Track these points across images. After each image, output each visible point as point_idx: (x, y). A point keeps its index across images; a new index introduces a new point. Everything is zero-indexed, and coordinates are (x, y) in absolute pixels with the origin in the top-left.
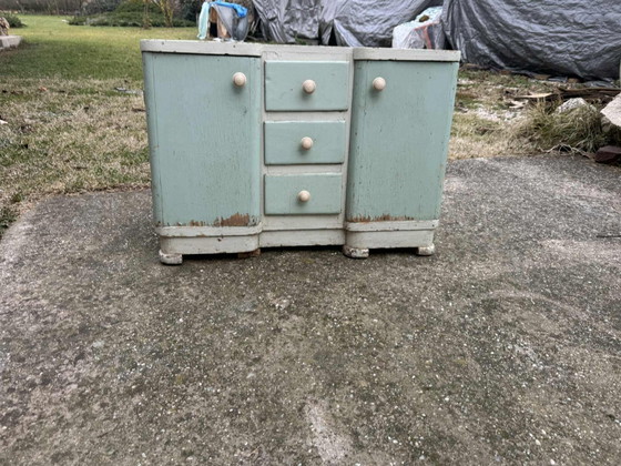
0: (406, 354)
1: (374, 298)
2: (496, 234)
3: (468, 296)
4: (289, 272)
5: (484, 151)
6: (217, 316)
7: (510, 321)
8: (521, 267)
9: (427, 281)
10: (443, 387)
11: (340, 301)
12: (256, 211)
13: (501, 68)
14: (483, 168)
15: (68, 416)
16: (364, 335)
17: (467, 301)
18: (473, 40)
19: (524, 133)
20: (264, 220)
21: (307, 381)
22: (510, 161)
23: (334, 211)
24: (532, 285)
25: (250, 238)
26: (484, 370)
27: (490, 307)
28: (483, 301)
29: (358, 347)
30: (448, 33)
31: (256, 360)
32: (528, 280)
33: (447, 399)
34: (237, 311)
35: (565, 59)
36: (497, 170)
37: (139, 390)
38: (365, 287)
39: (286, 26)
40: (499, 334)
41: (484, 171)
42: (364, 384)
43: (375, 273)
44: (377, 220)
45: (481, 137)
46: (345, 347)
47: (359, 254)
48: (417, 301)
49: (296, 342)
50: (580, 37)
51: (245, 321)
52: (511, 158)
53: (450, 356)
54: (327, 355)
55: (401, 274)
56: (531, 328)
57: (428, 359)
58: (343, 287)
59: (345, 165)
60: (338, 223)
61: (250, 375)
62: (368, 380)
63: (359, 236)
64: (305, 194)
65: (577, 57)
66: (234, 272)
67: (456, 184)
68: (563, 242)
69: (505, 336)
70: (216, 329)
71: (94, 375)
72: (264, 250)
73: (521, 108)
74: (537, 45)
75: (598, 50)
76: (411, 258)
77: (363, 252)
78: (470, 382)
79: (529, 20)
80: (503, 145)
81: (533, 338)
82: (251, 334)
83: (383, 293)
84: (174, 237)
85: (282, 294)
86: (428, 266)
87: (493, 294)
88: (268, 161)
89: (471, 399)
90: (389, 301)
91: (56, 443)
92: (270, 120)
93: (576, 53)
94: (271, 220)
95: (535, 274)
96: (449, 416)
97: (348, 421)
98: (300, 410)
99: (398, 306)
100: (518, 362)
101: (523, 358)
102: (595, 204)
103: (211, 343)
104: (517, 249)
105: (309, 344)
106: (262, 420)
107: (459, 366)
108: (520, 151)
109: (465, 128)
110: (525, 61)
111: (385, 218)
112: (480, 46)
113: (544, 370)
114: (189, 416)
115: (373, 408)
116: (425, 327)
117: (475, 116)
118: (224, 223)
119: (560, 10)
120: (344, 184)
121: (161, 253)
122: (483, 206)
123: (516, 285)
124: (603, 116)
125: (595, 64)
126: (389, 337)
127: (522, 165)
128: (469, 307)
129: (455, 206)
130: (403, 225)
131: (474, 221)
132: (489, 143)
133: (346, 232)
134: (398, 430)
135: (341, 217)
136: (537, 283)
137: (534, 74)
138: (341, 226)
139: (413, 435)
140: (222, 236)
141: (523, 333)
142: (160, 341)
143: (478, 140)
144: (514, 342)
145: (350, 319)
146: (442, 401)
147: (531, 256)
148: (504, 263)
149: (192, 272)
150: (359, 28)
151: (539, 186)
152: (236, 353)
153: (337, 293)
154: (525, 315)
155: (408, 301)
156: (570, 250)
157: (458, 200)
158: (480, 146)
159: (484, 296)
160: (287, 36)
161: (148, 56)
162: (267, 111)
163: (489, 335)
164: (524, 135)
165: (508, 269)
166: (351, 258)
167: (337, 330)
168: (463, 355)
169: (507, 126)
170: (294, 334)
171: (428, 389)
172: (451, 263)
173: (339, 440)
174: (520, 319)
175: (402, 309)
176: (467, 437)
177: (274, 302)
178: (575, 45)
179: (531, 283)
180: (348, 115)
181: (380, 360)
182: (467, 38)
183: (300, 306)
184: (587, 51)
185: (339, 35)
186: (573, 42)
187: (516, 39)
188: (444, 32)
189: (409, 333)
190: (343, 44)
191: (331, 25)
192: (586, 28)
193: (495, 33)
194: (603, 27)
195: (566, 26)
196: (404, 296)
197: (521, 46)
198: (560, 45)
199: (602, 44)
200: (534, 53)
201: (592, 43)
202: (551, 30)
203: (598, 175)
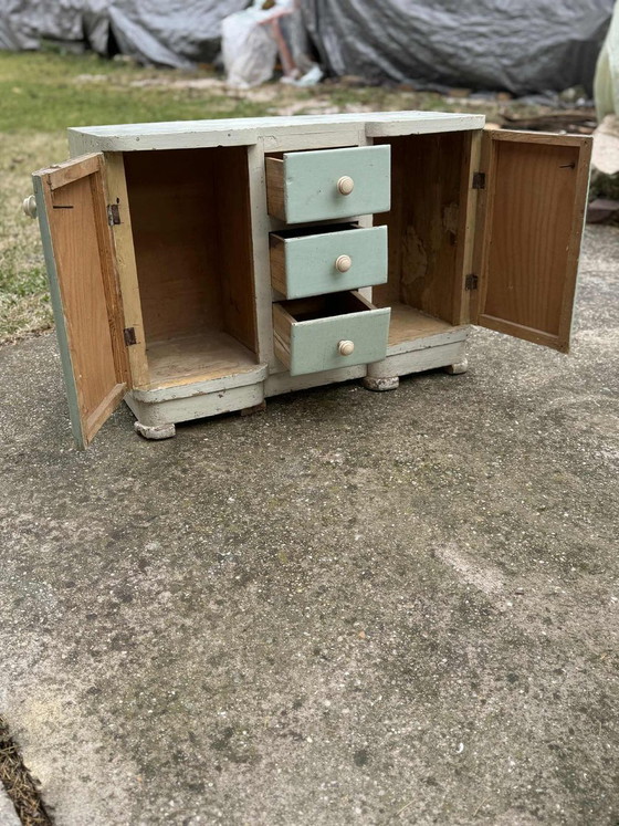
0: (501, 482)
1: (435, 433)
3: (530, 411)
6: (271, 486)
7: (585, 428)
8: (566, 368)
9: (479, 402)
10: (556, 505)
13: (398, 81)
15: (188, 622)
16: (449, 473)
17: (532, 416)
18: (350, 39)
21: (421, 530)
26: (585, 481)
27: (558, 418)
28: (548, 413)
29: (450, 485)
30: (312, 27)
31: (353, 522)
32: (582, 382)
33: (566, 515)
34: (290, 477)
35: (489, 66)
37: (247, 579)
38: (416, 422)
39: (15, 18)
40: (582, 443)
42: (479, 519)
43: (417, 404)
46: (437, 489)
47: (388, 385)
48: (481, 426)
49: (382, 494)
50: (506, 31)
51: (308, 485)
53: (546, 475)
54: (425, 501)
55: (447, 400)
56: (608, 431)
57: (526, 482)
58: (392, 426)
61: (357, 537)
62: (482, 514)
63: (386, 363)
65: (506, 62)
66: (249, 433)
68: (597, 331)
69: (588, 444)
70: (281, 500)
71: (180, 578)
74: (446, 44)
75: (532, 49)
76: (445, 380)
77: (392, 381)
78: (578, 496)
79: (430, 5)
81: (615, 440)
82: (326, 497)
83: (439, 425)
84: (164, 401)
85: (328, 448)
86: (469, 385)
87: (554, 403)
89: (588, 510)
90: (452, 432)
91: (200, 649)
93: (502, 56)
95: (586, 374)
96: (576, 529)
97: (486, 555)
98: (433, 556)
99: (464, 436)
100: (613, 466)
102: (609, 279)
103: (289, 516)
105: (398, 494)
106: (401, 574)
107: (560, 482)
110: (430, 69)
112: (361, 47)
114: (325, 590)
115: (502, 538)
116: (504, 452)
123: (572, 389)
125: (530, 71)
126: (475, 470)
128: (538, 422)
130: (434, 339)
134: (538, 551)
136: (592, 383)
137: (447, 89)
139: (554, 553)
140: (224, 391)
141: (603, 438)
142: (226, 525)
144: (599, 448)
145: (423, 460)
146: (562, 518)
148: (547, 367)
149: (196, 443)
150: (157, 22)
153: (391, 435)
154: (595, 419)
155: (471, 428)
156: (607, 340)
159: (546, 408)
160: (20, 36)
163: (572, 447)
165: (554, 373)
166: (380, 391)
167: (417, 474)
168: (558, 471)
170: (374, 487)
171: (543, 510)
172: (492, 377)
173: (489, 573)
174: (593, 425)
175: (470, 438)
176: (603, 543)
177: (326, 459)
178: (500, 44)
179: (587, 383)
181: (481, 493)
182: (341, 36)
183: (359, 457)
184: (517, 53)
185: (123, 33)
186: (497, 39)
187: (417, 37)
188: (304, 23)
189: (491, 460)
190: (134, 50)
191: (105, 16)
192: (512, 18)
193: (383, 26)
194: (536, 16)
195: (484, 15)
196: (465, 424)
197: (425, 46)
198: (480, 44)
199: (536, 41)
200: (444, 58)
201: (523, 41)
202: (465, 21)
203: (597, 240)
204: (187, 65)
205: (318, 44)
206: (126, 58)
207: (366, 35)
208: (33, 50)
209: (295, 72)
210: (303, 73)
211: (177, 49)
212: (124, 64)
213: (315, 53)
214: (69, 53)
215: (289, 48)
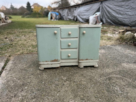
0: (91, 90)
1: (85, 77)
2: (111, 62)
3: (105, 77)
4: (66, 71)
5: (109, 43)
6: (51, 81)
7: (114, 82)
8: (117, 70)
9: (96, 73)
10: (99, 97)
11: (77, 78)
12: (59, 59)
13: (113, 25)
14: (109, 47)
16: (82, 86)
17: (105, 78)
18: (107, 19)
19: (118, 39)
20: (61, 60)
21: (70, 96)
22: (115, 46)
23: (76, 58)
24: (119, 74)
25: (58, 64)
26: (108, 93)
27: (110, 79)
28: (108, 78)
29: (81, 88)
30: (101, 18)
31: (59, 91)
32: (118, 73)
33: (100, 100)
34: (55, 80)
35: (127, 22)
36: (112, 48)
37: (34, 98)
38: (83, 75)
39: (67, 17)
40: (112, 85)
41: (109, 48)
42: (82, 96)
43: (85, 71)
44: (85, 60)
45: (109, 40)
46: (78, 88)
47: (81, 67)
48: (94, 78)
49: (68, 87)
50: (130, 18)
51: (57, 83)
52: (115, 45)
53: (101, 90)
54: (74, 90)
55: (91, 72)
56: (119, 84)
57: (96, 91)
58: (78, 75)
59: (78, 48)
60: (77, 60)
61: (58, 95)
62: (83, 96)
63: (81, 63)
64: (70, 55)
65: (130, 22)
66: (55, 71)
67: (103, 51)
68: (126, 64)
69: (113, 85)
70: (51, 84)
72: (61, 66)
73: (117, 34)
74: (120, 19)
75: (134, 20)
76: (93, 68)
77: (82, 67)
78: (105, 96)
79: (119, 14)
80: (113, 42)
81: (119, 86)
82: (58, 85)
83: (87, 76)
84: (42, 64)
85: (65, 76)
86: (96, 70)
87: (110, 76)
88: (62, 48)
89: (105, 100)
90: (88, 78)
92: (62, 40)
93: (129, 21)
94: (62, 60)
95: (120, 71)
100: (116, 91)
101: (117, 90)
102: (133, 55)
103: (49, 88)
104: (116, 66)
105: (70, 88)
107: (103, 92)
108: (117, 43)
109: (105, 38)
110: (118, 23)
111: (87, 60)
112: (108, 20)
113: (121, 93)
116: (95, 84)
117: (107, 36)
118: (53, 61)
119: (125, 12)
120: (78, 52)
121: (39, 68)
122: (109, 56)
123: (116, 74)
124: (135, 35)
125: (134, 23)
126: (88, 86)
127: (117, 47)
129: (103, 56)
130: (91, 61)
131: (107, 59)
132: (110, 42)
133: (79, 62)
135: (77, 59)
136: (120, 73)
137: (120, 26)
138: (77, 61)
140: (52, 64)
141: (117, 85)
142: (39, 87)
143: (108, 41)
144: (115, 87)
145: (79, 82)
146: (99, 100)
147: (119, 67)
148: (113, 69)
149: (46, 72)
150: (82, 17)
151: (121, 51)
152: (55, 90)
153: (77, 76)
154: (117, 81)
156: (128, 66)
157: (103, 55)
158: (108, 42)
159: (109, 76)
160: (67, 19)
161: (37, 28)
162: (61, 38)
163: (109, 85)
164: (118, 40)
166: (80, 68)
167: (76, 85)
168: (104, 90)
169: (114, 38)
170: (67, 85)
171: (96, 97)
172: (101, 69)
175: (90, 79)
177: (63, 78)
179: (119, 73)
180: (78, 39)
181: (86, 91)
182: (105, 18)
183: (69, 79)
184: (132, 21)
185: (78, 18)
186: (129, 19)
187: (116, 19)
188: (100, 17)
189: (92, 85)
190: (79, 20)
191: (76, 16)
192: (131, 16)
193: (111, 17)
194: (135, 16)
195: (127, 15)
196: (91, 77)
197: (117, 20)
198: (126, 20)
199: (135, 19)
200: (120, 21)
201: (133, 19)
202: (124, 16)
203: (134, 49)
204: (85, 22)
205: (102, 20)
206: (78, 21)
207: (109, 18)
208: (68, 21)
209: (99, 23)
210: (100, 23)
211: (84, 20)
212: (77, 22)
213: (102, 21)
214: (72, 21)
215: (98, 20)
